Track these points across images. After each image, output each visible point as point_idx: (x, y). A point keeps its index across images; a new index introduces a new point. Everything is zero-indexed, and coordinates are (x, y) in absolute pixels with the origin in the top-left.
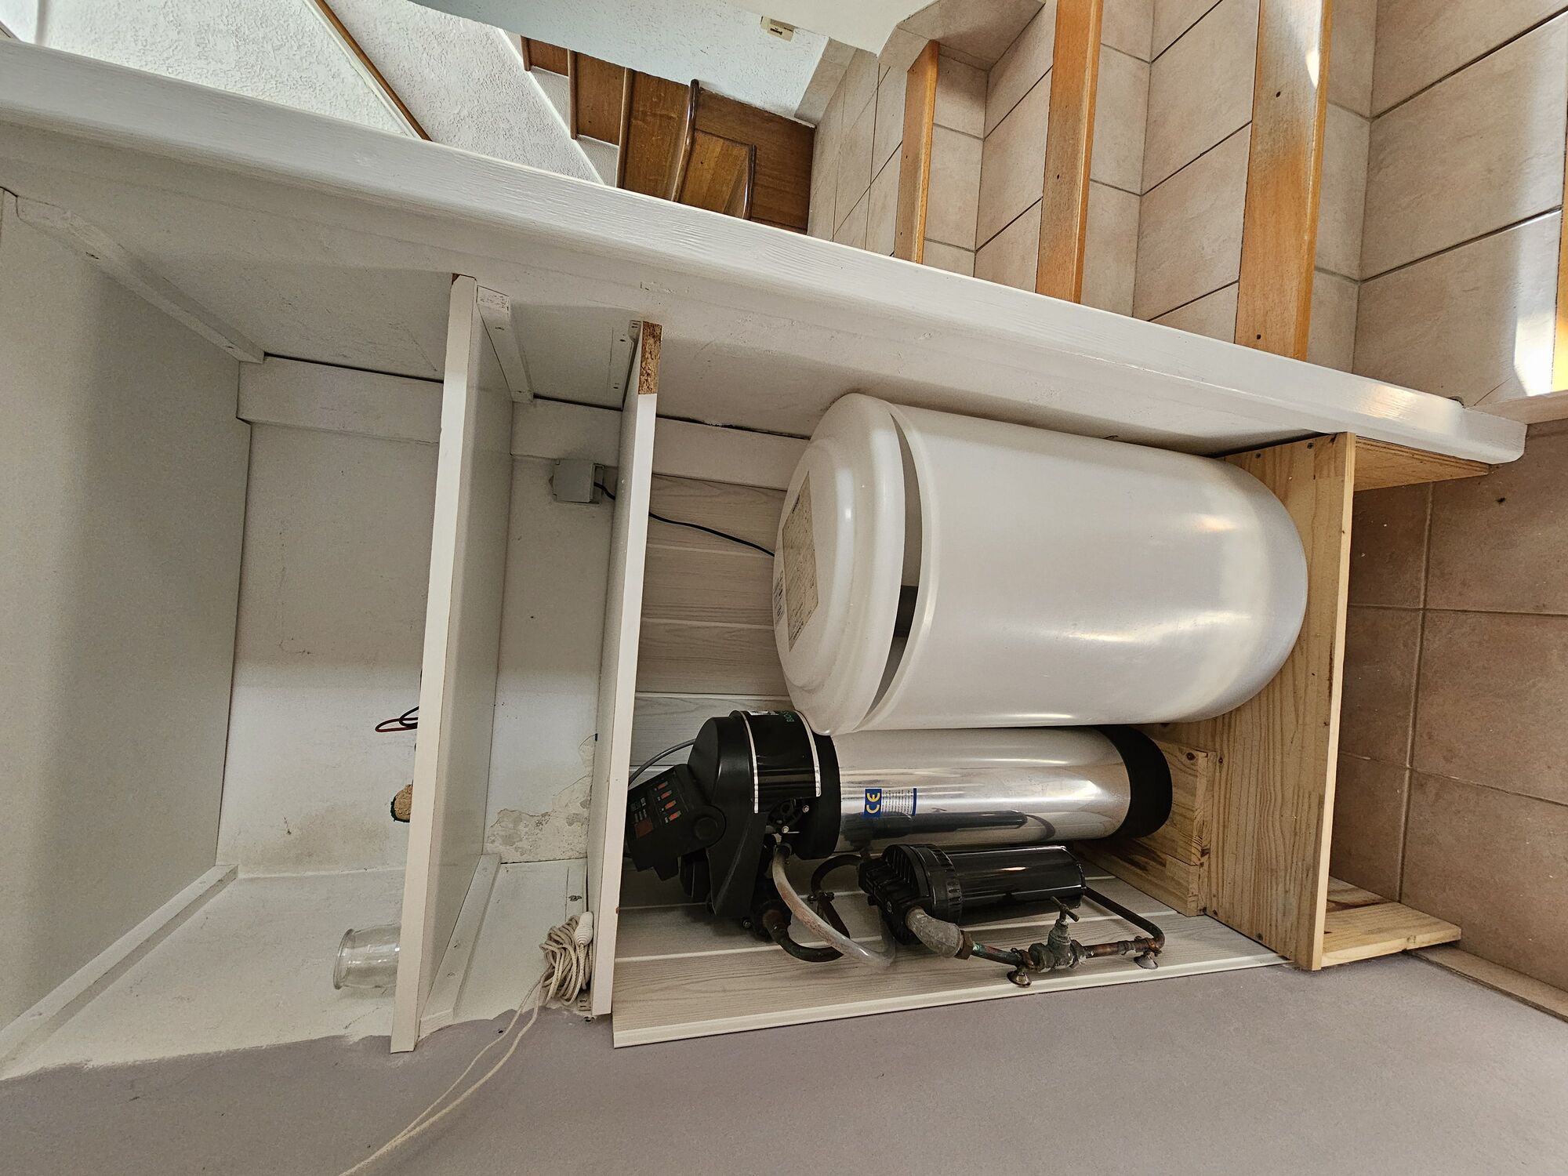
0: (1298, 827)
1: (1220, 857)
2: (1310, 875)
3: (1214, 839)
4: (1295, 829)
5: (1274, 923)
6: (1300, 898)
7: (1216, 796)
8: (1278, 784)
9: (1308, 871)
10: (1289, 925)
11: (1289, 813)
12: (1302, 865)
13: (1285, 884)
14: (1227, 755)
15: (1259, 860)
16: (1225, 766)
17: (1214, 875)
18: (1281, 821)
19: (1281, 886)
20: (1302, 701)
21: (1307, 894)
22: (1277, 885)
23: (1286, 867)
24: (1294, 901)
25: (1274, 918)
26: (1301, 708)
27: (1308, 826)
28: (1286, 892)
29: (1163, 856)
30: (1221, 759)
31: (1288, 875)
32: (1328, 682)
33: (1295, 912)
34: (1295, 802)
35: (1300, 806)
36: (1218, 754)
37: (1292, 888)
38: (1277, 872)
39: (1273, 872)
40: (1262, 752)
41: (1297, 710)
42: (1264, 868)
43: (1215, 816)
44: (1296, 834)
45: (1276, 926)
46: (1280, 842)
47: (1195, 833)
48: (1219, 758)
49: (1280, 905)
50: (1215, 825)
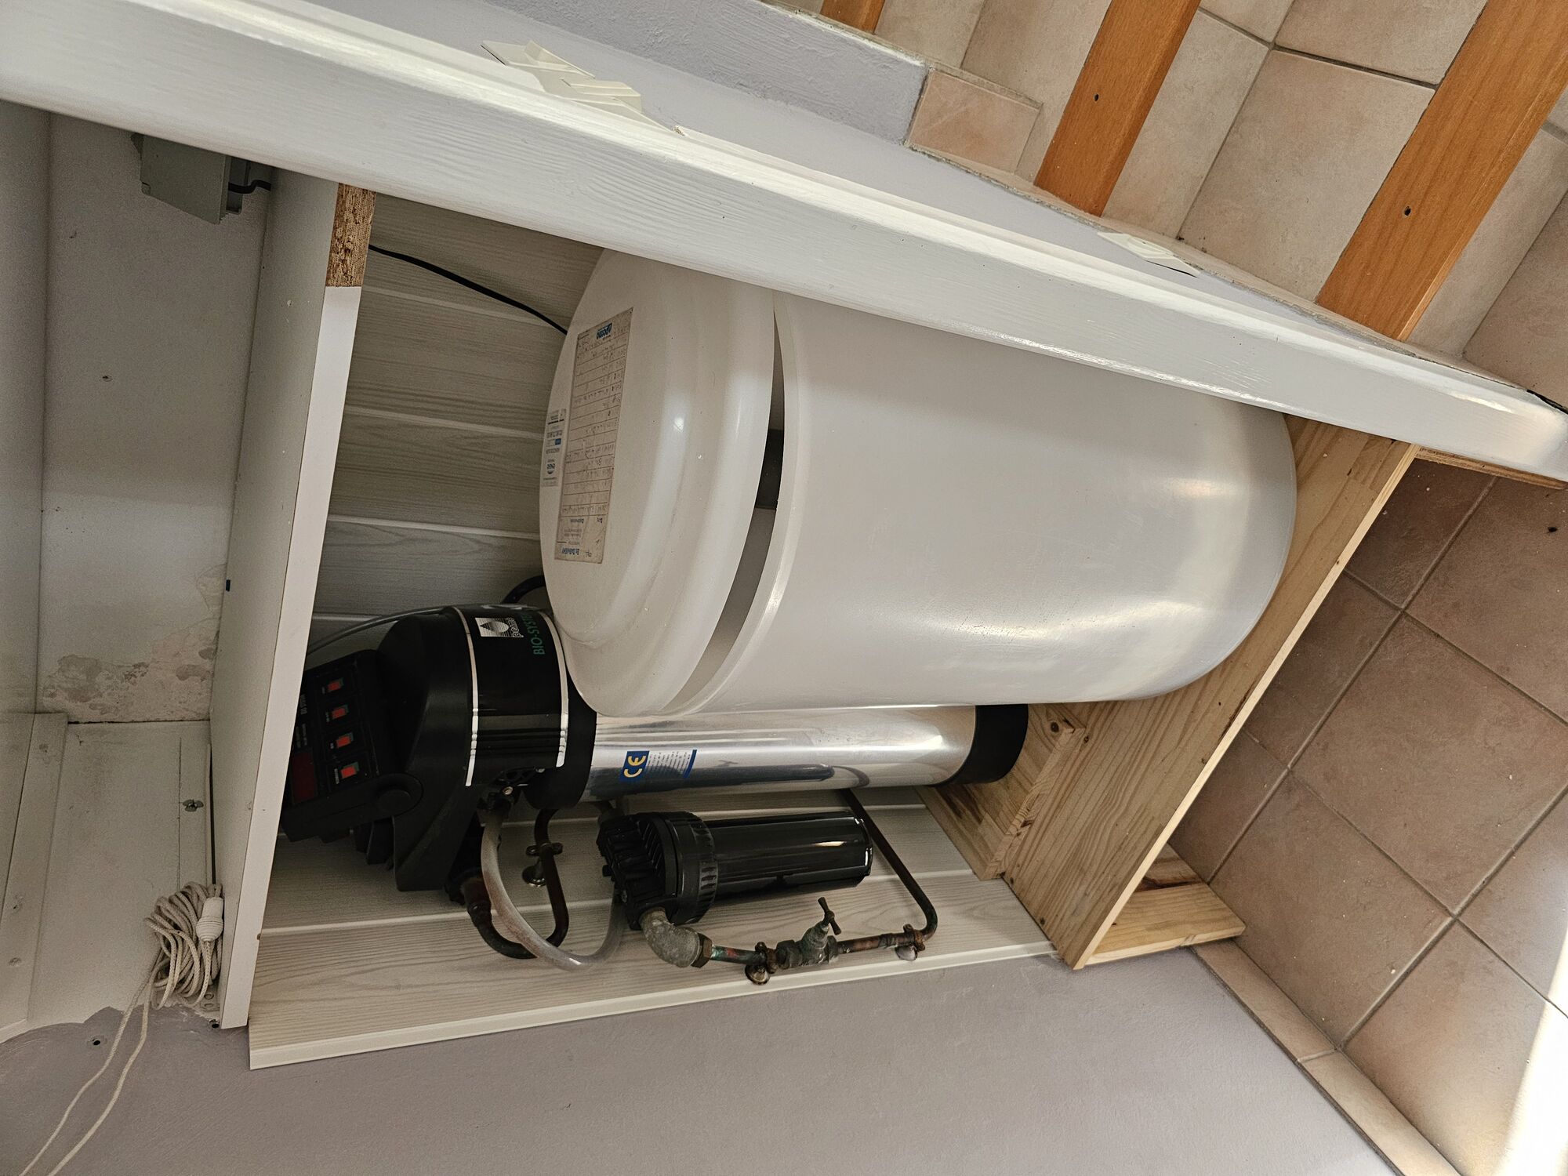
0: (1125, 844)
1: (1040, 835)
2: (1114, 891)
3: (1042, 815)
4: (1122, 844)
5: (1060, 916)
6: (1094, 907)
7: (1065, 773)
8: (1128, 796)
9: (1114, 886)
10: (1073, 924)
11: (1125, 826)
12: (1112, 880)
13: (1088, 888)
14: (1095, 737)
15: (1075, 855)
16: (1088, 749)
17: (1026, 847)
18: (1113, 829)
19: (1083, 888)
20: (1195, 724)
21: (1102, 906)
22: (1081, 884)
23: (1096, 874)
24: (1087, 907)
25: (1063, 911)
26: (1191, 730)
27: (1135, 848)
28: (1085, 894)
29: (983, 812)
30: (1087, 738)
31: (1094, 882)
32: (1228, 720)
33: (1084, 916)
34: (1136, 819)
35: (1138, 825)
36: (1087, 732)
37: (1091, 895)
38: (1085, 874)
39: (1082, 871)
40: (1130, 754)
41: (1184, 732)
42: (1076, 865)
43: (1054, 793)
44: (1120, 848)
45: (1062, 919)
46: (1103, 847)
47: (1025, 804)
48: (1086, 735)
49: (1074, 903)
50: (1050, 801)
